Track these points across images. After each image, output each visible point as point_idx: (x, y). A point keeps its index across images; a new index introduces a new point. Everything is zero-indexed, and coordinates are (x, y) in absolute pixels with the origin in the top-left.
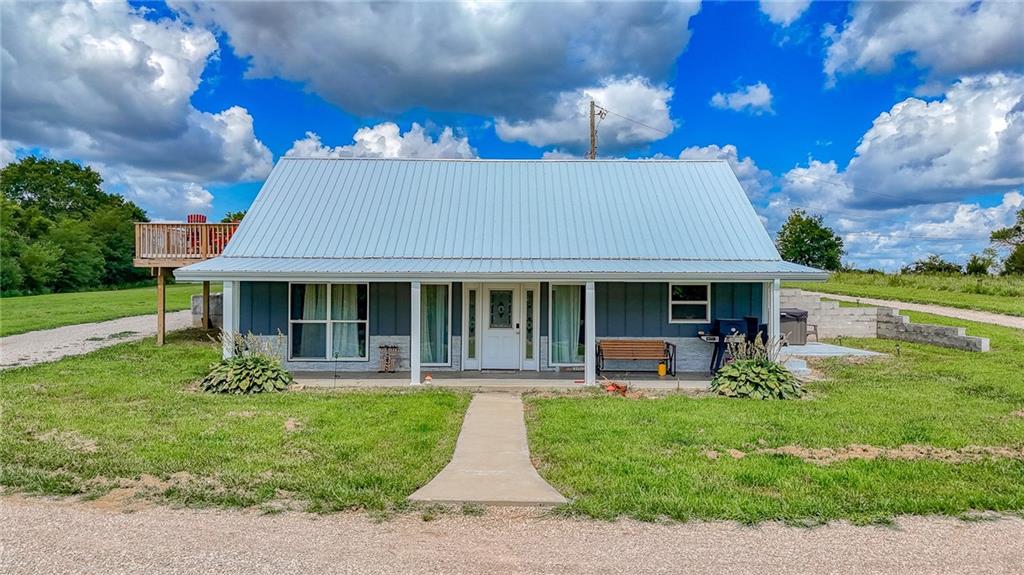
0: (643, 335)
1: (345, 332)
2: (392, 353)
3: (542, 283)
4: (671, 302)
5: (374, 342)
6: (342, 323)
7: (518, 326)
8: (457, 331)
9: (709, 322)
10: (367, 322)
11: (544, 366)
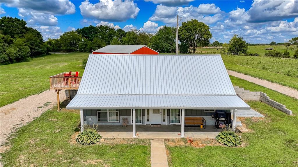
0: (196, 115)
2: (126, 120)
5: (121, 117)
6: (112, 112)
7: (161, 113)
8: (144, 114)
9: (215, 112)
10: (119, 112)
11: (168, 124)
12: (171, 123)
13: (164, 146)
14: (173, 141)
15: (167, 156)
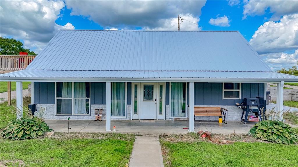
0: (211, 104)
1: (80, 103)
2: (101, 112)
3: (166, 83)
4: (224, 90)
5: (93, 107)
6: (79, 99)
7: (156, 101)
8: (129, 102)
9: (240, 99)
10: (90, 98)
11: (167, 117)
12: (172, 117)
13: (159, 143)
14: (175, 136)
15: (163, 157)
